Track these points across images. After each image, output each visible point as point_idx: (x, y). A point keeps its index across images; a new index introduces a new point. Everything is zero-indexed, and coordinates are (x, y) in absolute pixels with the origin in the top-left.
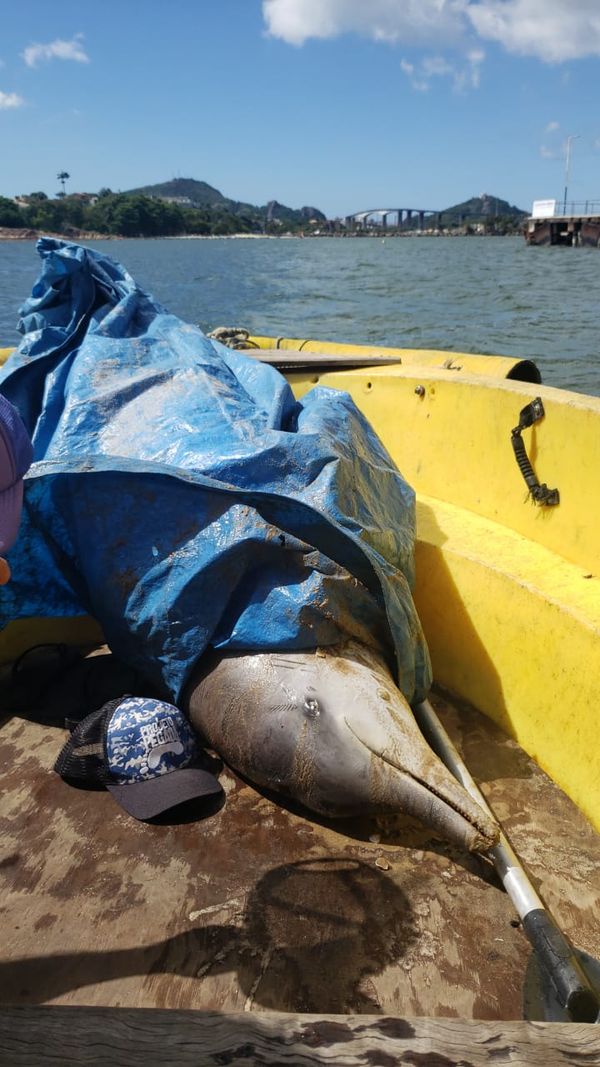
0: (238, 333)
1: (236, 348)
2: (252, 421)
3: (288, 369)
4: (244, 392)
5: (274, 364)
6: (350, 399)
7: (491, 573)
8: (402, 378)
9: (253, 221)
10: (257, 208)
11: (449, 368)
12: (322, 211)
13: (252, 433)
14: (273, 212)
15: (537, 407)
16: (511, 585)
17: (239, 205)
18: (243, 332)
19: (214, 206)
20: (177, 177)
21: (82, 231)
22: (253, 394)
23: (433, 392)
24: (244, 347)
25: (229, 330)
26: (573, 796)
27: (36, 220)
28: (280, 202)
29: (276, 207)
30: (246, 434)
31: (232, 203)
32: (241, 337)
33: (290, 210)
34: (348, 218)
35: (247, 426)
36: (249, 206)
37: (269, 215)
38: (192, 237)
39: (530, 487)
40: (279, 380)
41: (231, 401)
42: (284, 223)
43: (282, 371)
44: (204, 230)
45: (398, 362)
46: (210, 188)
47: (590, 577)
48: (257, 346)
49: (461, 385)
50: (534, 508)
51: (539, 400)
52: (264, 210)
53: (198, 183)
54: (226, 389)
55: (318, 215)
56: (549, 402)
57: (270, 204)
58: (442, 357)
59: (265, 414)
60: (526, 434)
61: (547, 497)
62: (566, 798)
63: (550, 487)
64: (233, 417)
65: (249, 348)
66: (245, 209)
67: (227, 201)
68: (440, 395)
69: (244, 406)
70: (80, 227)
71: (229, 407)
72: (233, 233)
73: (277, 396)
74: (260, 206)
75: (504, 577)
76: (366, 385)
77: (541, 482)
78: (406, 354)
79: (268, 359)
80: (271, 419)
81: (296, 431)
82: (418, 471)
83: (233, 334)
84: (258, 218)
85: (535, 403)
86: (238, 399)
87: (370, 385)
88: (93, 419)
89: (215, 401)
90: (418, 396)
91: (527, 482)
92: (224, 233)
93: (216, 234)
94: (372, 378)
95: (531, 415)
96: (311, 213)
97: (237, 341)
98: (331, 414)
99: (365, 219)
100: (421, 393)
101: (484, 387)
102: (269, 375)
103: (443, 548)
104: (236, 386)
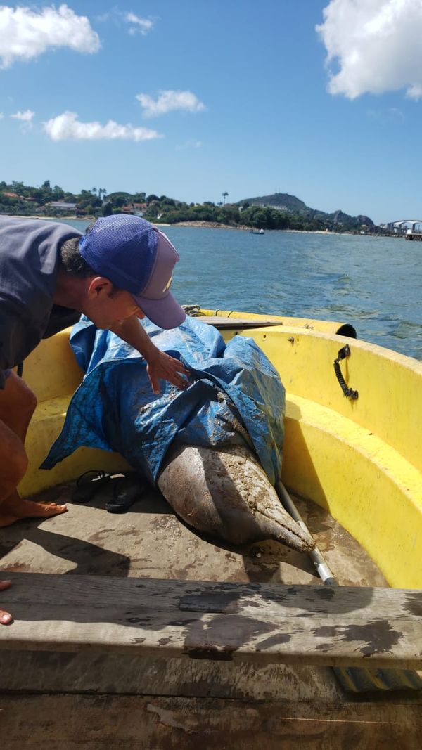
0: (194, 307)
1: (193, 316)
2: (202, 353)
3: (220, 327)
4: (198, 339)
5: (214, 325)
6: (253, 341)
7: (324, 433)
8: (282, 333)
9: (325, 223)
10: (328, 214)
11: (307, 328)
12: (372, 219)
13: (202, 359)
14: (338, 217)
15: (347, 349)
16: (333, 439)
17: (316, 212)
18: (197, 307)
19: (301, 212)
20: (278, 192)
21: (238, 225)
22: (203, 341)
23: (298, 340)
24: (197, 316)
25: (189, 306)
26: (360, 541)
27: (219, 218)
28: (343, 212)
29: (340, 214)
30: (199, 359)
31: (312, 210)
32: (195, 310)
33: (350, 217)
34: (389, 225)
35: (200, 355)
36: (322, 213)
37: (335, 219)
38: (293, 231)
39: (343, 389)
40: (217, 333)
41: (192, 344)
42: (345, 225)
43: (217, 328)
44: (300, 228)
45: (281, 324)
46: (298, 200)
47: (371, 434)
48: (204, 315)
49: (312, 337)
50: (346, 400)
51: (347, 346)
52: (332, 216)
53: (291, 196)
54: (190, 338)
55: (368, 222)
56: (352, 347)
57: (336, 212)
58: (304, 321)
59: (209, 350)
60: (342, 363)
61: (352, 395)
62: (356, 541)
63: (354, 390)
64: (193, 351)
65: (201, 316)
66: (319, 215)
67: (308, 209)
68: (301, 342)
69: (199, 346)
70: (238, 223)
71: (191, 346)
72: (315, 230)
73: (215, 341)
74: (329, 213)
75: (330, 435)
76: (263, 336)
77: (349, 387)
78: (285, 320)
79: (211, 322)
80: (211, 352)
81: (222, 357)
82: (291, 382)
83: (192, 308)
84: (328, 222)
85: (346, 347)
86: (196, 343)
87: (265, 336)
88: (122, 353)
89: (184, 344)
90: (290, 342)
91: (342, 387)
92: (311, 230)
93: (307, 230)
94: (267, 333)
95: (344, 353)
96: (364, 220)
97: (194, 312)
98: (241, 349)
99: (400, 225)
100: (292, 341)
101: (323, 339)
102: (212, 331)
103: (300, 421)
104: (194, 336)
